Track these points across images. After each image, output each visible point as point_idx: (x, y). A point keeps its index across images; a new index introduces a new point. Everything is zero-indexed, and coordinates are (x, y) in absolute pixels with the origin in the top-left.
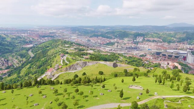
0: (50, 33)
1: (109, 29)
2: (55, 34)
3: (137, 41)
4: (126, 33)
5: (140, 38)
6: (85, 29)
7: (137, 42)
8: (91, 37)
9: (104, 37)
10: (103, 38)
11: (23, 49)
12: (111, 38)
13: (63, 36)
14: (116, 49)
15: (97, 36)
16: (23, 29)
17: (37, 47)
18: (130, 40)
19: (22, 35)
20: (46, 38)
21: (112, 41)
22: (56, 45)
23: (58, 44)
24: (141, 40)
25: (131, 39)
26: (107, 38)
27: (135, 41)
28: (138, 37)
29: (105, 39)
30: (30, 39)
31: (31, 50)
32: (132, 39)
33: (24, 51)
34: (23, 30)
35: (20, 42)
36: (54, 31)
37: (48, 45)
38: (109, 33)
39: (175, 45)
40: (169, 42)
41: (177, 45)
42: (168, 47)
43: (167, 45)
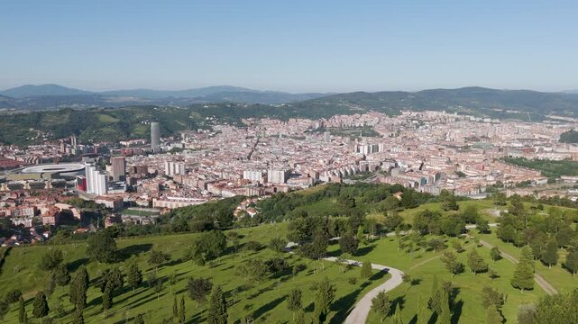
39: (43, 149)
40: (23, 143)
41: (49, 147)
42: (21, 160)
43: (18, 154)
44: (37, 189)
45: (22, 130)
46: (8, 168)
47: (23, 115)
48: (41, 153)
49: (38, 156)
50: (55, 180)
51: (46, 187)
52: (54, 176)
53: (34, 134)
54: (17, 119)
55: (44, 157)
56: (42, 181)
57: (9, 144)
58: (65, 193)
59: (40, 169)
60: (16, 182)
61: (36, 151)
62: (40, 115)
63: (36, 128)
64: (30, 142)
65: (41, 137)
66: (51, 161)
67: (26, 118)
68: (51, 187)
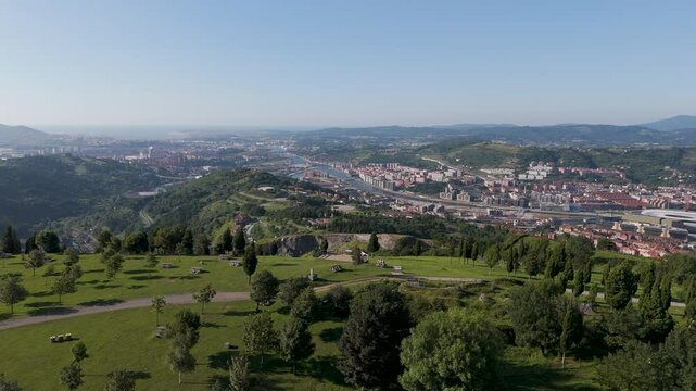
0: (223, 152)
1: (429, 136)
2: (239, 155)
3: (531, 177)
4: (490, 149)
5: (539, 167)
6: (345, 139)
7: (530, 181)
8: (363, 164)
9: (410, 165)
10: (406, 169)
11: (123, 202)
12: (434, 167)
13: (267, 160)
14: (447, 207)
15: (385, 161)
16: (134, 139)
17: (166, 197)
18: (504, 175)
19: (127, 158)
20: (206, 168)
21: (436, 177)
22: (233, 187)
23: (240, 186)
24: (545, 174)
25: (506, 171)
26: (421, 166)
27: (522, 177)
28: (535, 165)
29: (412, 170)
30: (151, 170)
31: (147, 207)
32: (510, 172)
33: (126, 210)
34: (133, 144)
35: (117, 182)
36: (237, 145)
37: (204, 189)
38: (429, 150)
39: (675, 192)
40: (653, 183)
41: (682, 191)
42: (646, 201)
43: (645, 194)
44: (651, 235)
45: (656, 168)
46: (628, 208)
47: (661, 150)
48: (671, 196)
49: (666, 200)
50: (675, 229)
51: (662, 235)
52: (675, 224)
53: (669, 173)
54: (654, 155)
55: (673, 201)
56: (659, 227)
57: (638, 182)
58: (681, 246)
59: (661, 213)
60: (630, 223)
61: (666, 193)
62: (682, 152)
63: (672, 166)
64: (661, 182)
65: (676, 178)
66: (680, 207)
67: (664, 154)
68: (668, 236)
